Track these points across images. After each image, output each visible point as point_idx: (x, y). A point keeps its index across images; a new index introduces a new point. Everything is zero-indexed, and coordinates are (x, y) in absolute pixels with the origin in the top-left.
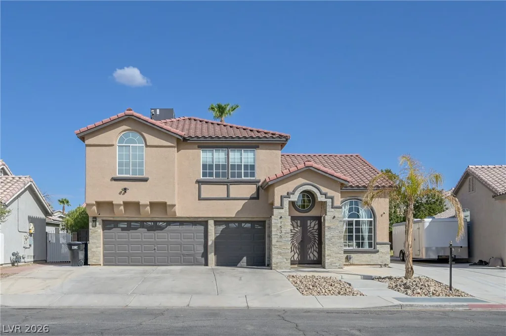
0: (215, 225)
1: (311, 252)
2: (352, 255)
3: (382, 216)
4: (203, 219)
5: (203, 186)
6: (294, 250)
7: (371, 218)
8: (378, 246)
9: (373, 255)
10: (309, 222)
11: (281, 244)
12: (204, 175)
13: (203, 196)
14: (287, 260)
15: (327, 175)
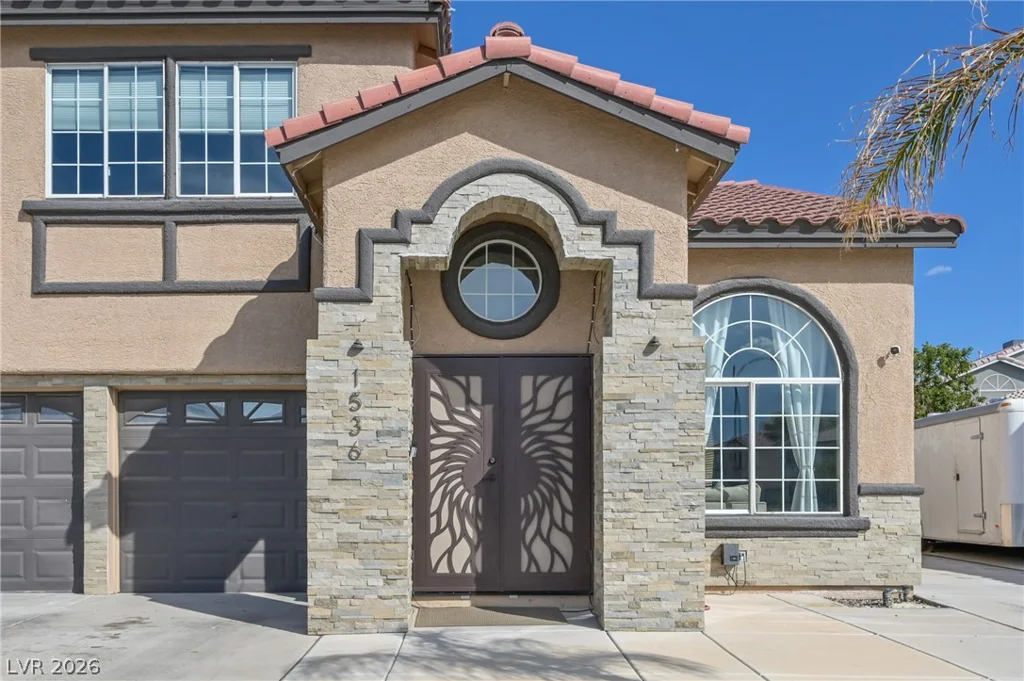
0: (120, 409)
1: (538, 532)
2: (745, 544)
3: (881, 362)
4: (57, 385)
5: (53, 233)
6: (450, 524)
7: (830, 372)
8: (863, 501)
9: (837, 542)
10: (527, 383)
11: (356, 492)
12: (62, 182)
13: (53, 275)
14: (388, 581)
15: (611, 107)
